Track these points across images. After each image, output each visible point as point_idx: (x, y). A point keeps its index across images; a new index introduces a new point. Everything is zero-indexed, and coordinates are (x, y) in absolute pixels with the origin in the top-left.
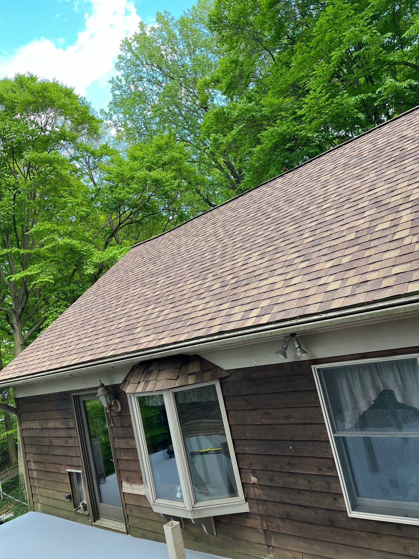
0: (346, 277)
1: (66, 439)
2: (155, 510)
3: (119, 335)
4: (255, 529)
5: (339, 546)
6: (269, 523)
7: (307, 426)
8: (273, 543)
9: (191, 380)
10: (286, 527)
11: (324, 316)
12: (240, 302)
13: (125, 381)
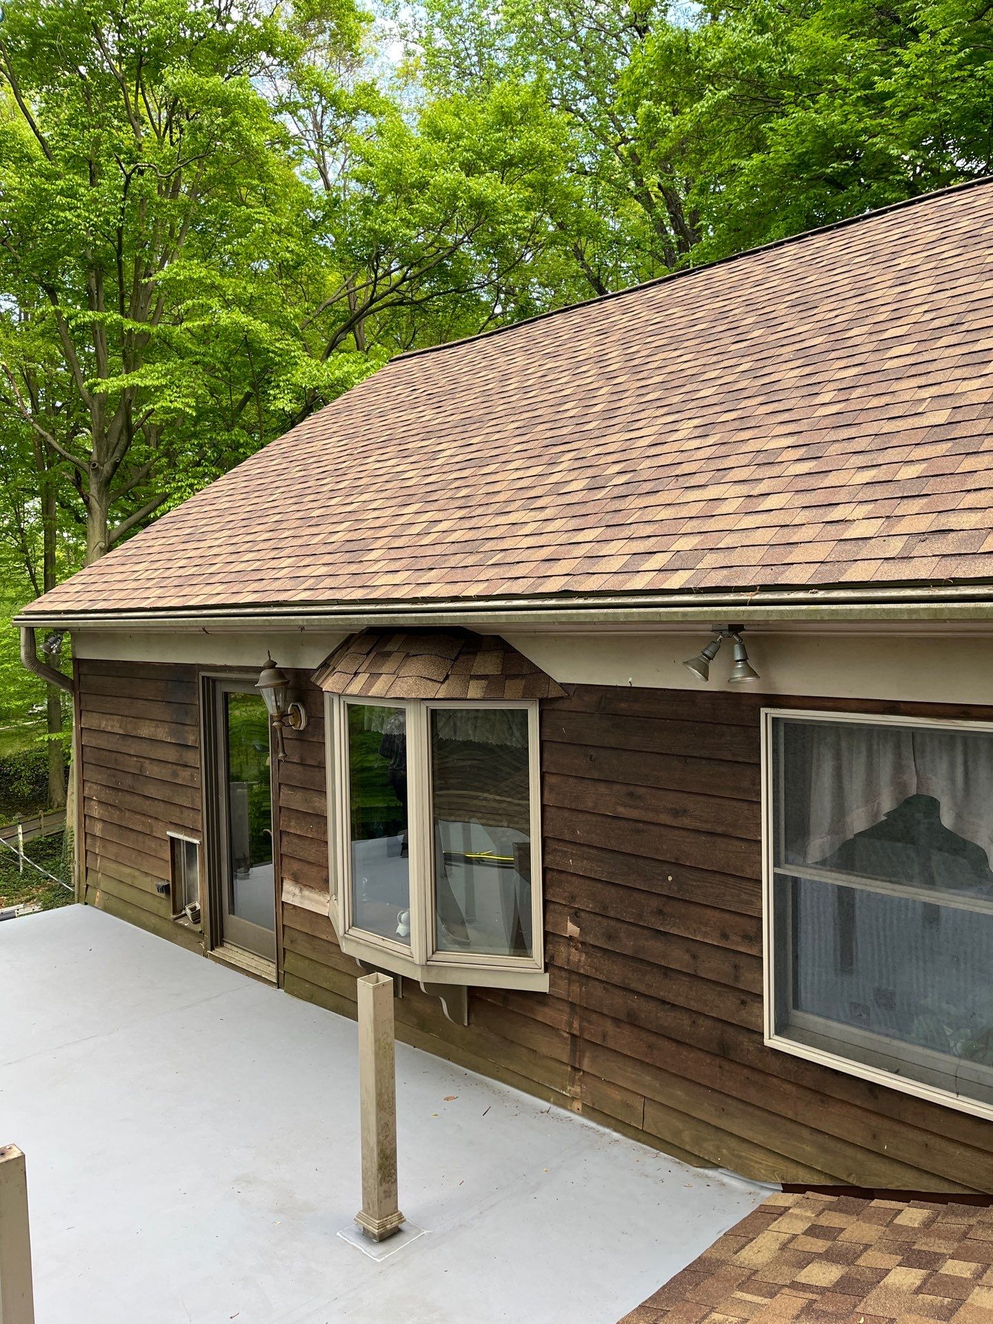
0: (898, 512)
1: (175, 767)
2: (344, 950)
3: (328, 559)
4: (552, 1029)
5: (730, 1101)
6: (585, 1024)
7: (719, 840)
8: (586, 1065)
9: (475, 690)
10: (622, 1039)
11: (821, 595)
12: (627, 532)
13: (326, 666)
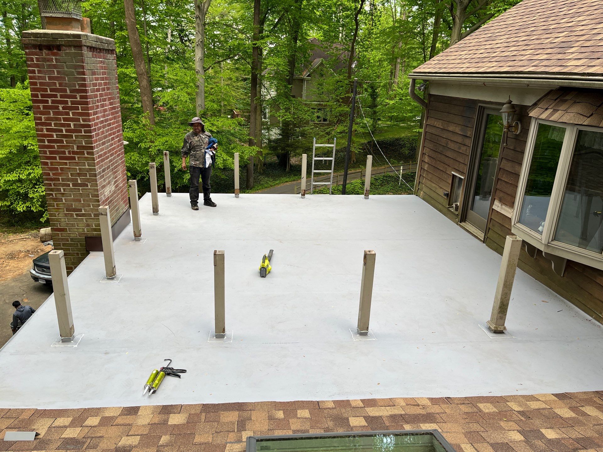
1: (460, 145)
2: (512, 231)
13: (535, 105)
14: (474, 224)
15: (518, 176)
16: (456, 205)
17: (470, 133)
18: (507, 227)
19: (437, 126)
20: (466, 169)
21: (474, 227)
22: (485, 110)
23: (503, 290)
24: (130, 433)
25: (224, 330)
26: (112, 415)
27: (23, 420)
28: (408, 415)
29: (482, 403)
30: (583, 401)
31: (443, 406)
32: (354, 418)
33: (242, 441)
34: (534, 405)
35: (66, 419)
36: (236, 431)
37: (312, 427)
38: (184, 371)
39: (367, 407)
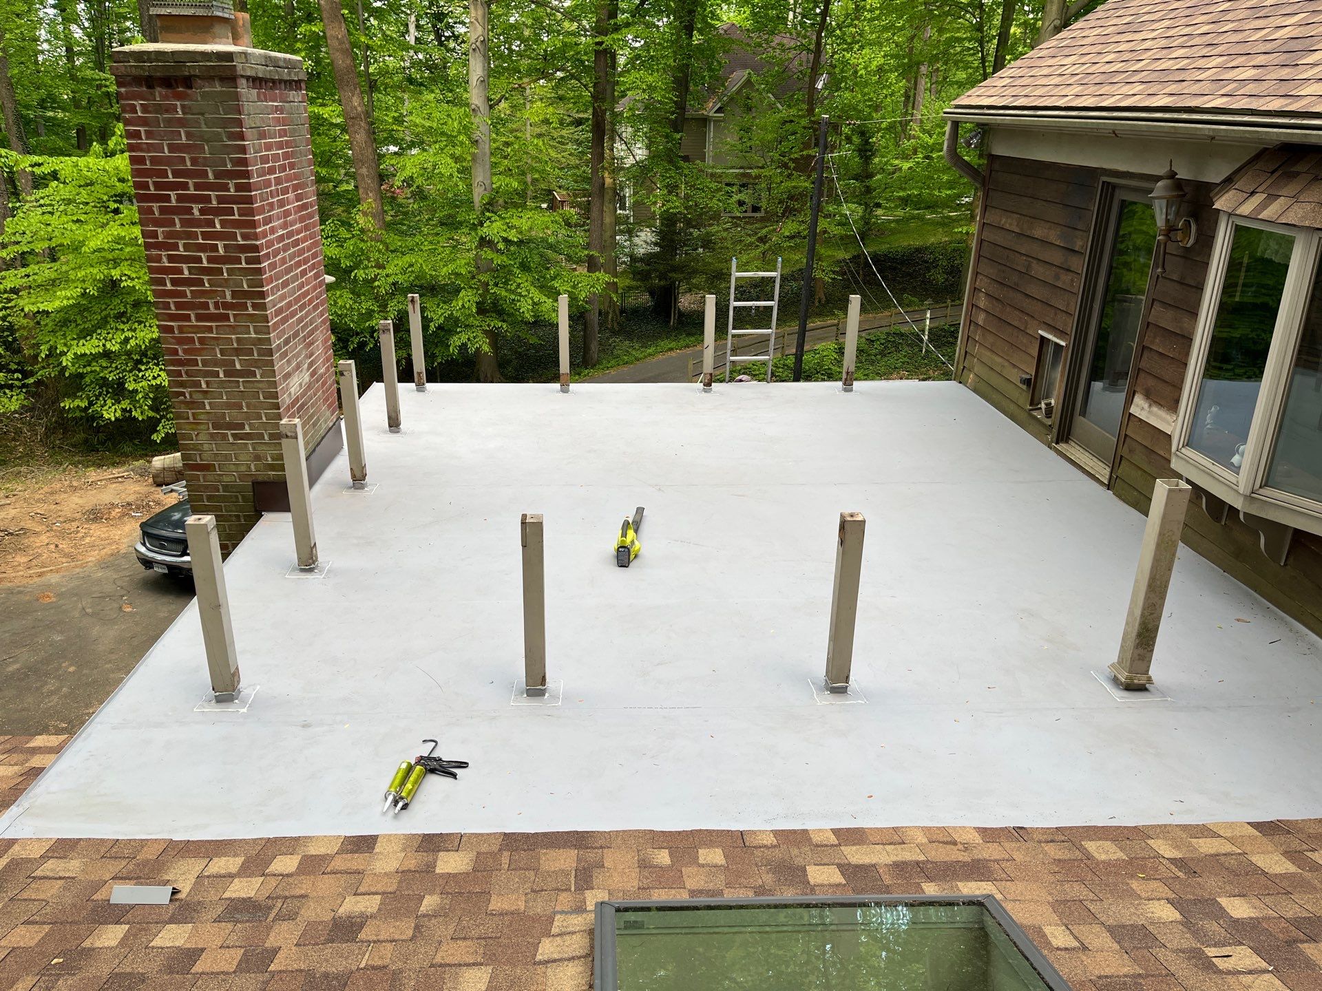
1: (1058, 270)
2: (1173, 466)
3: (1261, 60)
13: (1229, 181)
14: (1087, 446)
15: (1187, 340)
16: (1048, 405)
17: (1082, 242)
18: (1162, 453)
19: (1007, 226)
20: (1071, 325)
21: (1087, 454)
22: (1117, 191)
23: (1147, 598)
24: (361, 889)
25: (543, 681)
26: (322, 851)
27: (146, 863)
28: (932, 863)
29: (1093, 840)
30: (1316, 838)
31: (1007, 845)
32: (817, 867)
33: (585, 911)
34: (1207, 846)
35: (231, 860)
36: (573, 889)
37: (729, 885)
38: (463, 765)
39: (846, 845)
